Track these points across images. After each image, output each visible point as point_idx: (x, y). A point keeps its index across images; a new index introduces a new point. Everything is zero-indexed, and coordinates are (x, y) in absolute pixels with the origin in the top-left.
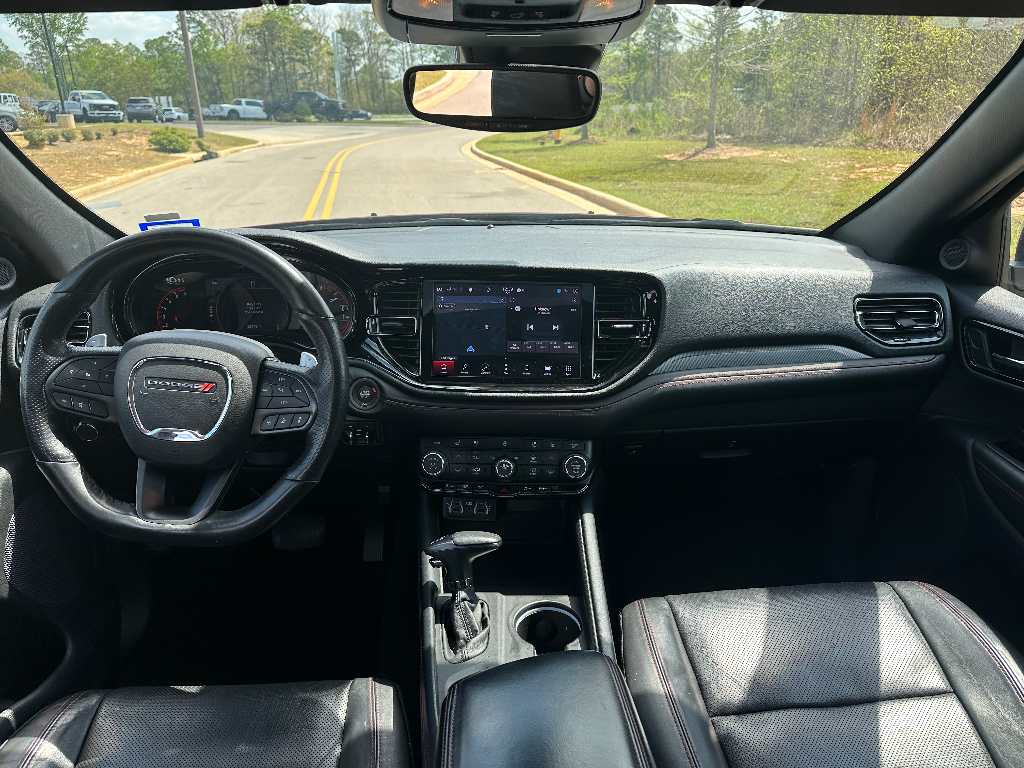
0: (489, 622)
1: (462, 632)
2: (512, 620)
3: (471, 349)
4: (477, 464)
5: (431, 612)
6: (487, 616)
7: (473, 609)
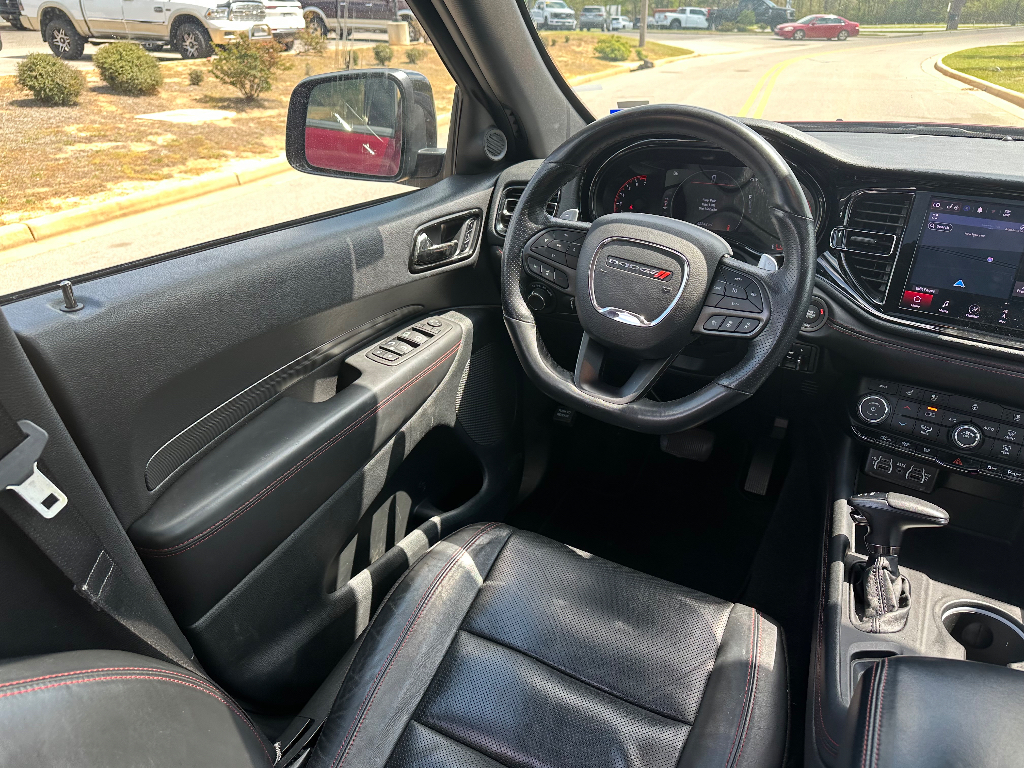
0: (910, 601)
1: (874, 601)
2: (938, 610)
3: (959, 284)
4: (928, 422)
5: (839, 568)
6: (907, 594)
7: (893, 581)
